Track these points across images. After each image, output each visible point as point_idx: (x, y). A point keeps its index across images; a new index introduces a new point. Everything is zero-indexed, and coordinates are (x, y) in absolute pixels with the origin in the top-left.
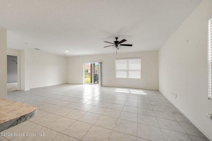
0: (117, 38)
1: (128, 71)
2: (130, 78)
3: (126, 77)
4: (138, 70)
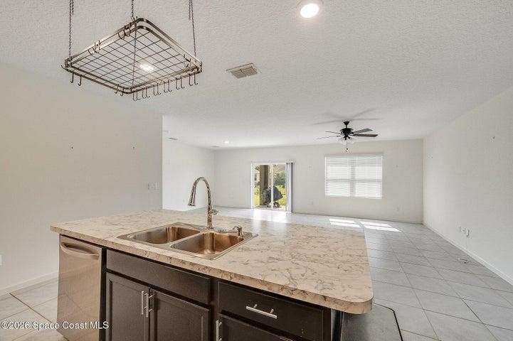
0: (346, 123)
1: (353, 181)
2: (357, 196)
3: (347, 194)
4: (378, 181)
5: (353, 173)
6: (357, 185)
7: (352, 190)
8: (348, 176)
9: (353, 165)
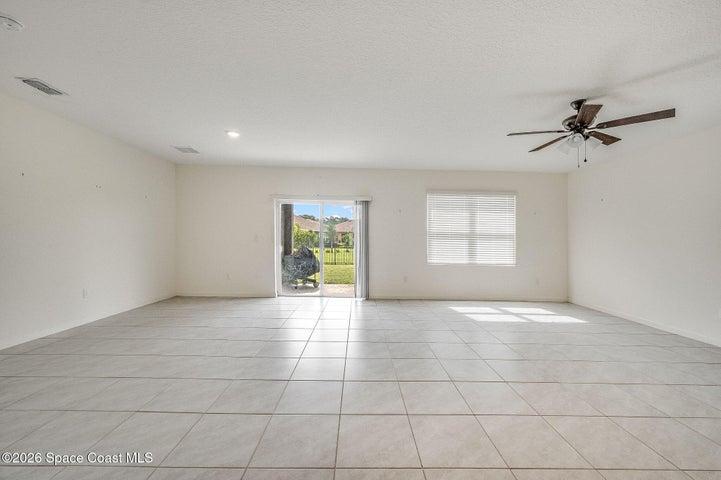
1: (472, 238)
2: (478, 262)
3: (465, 261)
4: (508, 237)
5: (472, 223)
6: (480, 245)
7: (472, 254)
8: (466, 230)
9: (472, 209)
